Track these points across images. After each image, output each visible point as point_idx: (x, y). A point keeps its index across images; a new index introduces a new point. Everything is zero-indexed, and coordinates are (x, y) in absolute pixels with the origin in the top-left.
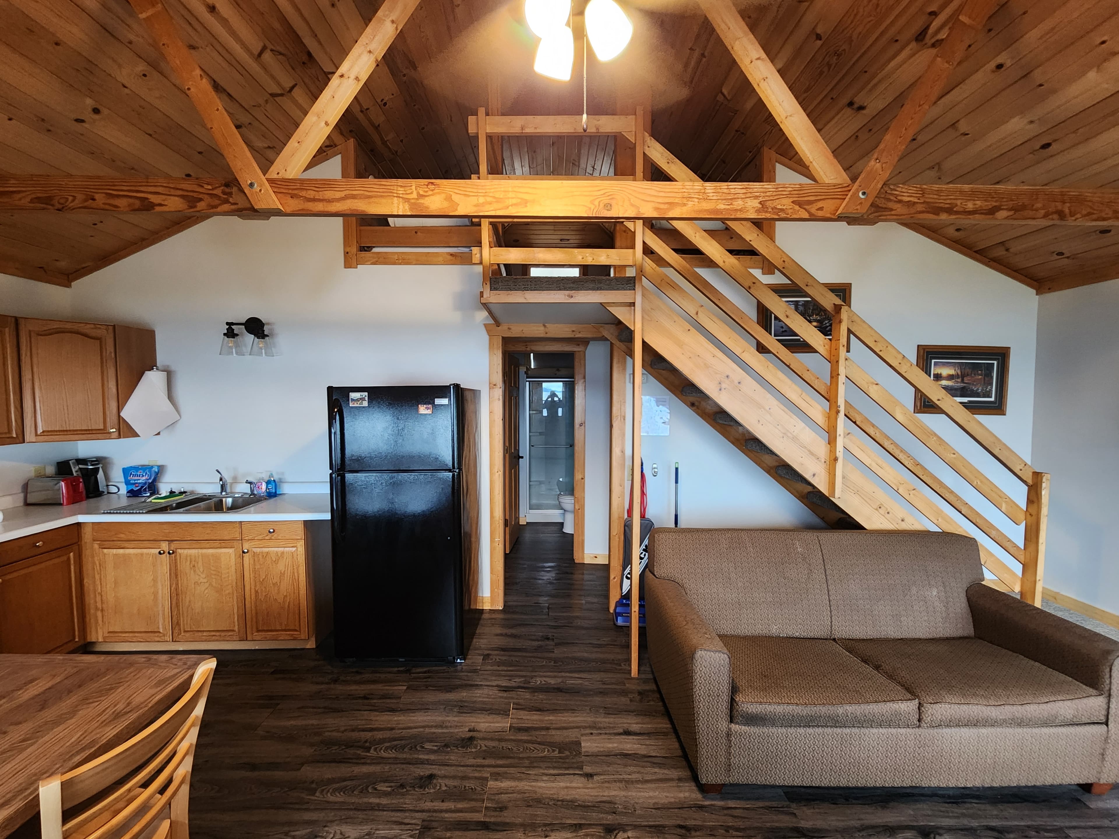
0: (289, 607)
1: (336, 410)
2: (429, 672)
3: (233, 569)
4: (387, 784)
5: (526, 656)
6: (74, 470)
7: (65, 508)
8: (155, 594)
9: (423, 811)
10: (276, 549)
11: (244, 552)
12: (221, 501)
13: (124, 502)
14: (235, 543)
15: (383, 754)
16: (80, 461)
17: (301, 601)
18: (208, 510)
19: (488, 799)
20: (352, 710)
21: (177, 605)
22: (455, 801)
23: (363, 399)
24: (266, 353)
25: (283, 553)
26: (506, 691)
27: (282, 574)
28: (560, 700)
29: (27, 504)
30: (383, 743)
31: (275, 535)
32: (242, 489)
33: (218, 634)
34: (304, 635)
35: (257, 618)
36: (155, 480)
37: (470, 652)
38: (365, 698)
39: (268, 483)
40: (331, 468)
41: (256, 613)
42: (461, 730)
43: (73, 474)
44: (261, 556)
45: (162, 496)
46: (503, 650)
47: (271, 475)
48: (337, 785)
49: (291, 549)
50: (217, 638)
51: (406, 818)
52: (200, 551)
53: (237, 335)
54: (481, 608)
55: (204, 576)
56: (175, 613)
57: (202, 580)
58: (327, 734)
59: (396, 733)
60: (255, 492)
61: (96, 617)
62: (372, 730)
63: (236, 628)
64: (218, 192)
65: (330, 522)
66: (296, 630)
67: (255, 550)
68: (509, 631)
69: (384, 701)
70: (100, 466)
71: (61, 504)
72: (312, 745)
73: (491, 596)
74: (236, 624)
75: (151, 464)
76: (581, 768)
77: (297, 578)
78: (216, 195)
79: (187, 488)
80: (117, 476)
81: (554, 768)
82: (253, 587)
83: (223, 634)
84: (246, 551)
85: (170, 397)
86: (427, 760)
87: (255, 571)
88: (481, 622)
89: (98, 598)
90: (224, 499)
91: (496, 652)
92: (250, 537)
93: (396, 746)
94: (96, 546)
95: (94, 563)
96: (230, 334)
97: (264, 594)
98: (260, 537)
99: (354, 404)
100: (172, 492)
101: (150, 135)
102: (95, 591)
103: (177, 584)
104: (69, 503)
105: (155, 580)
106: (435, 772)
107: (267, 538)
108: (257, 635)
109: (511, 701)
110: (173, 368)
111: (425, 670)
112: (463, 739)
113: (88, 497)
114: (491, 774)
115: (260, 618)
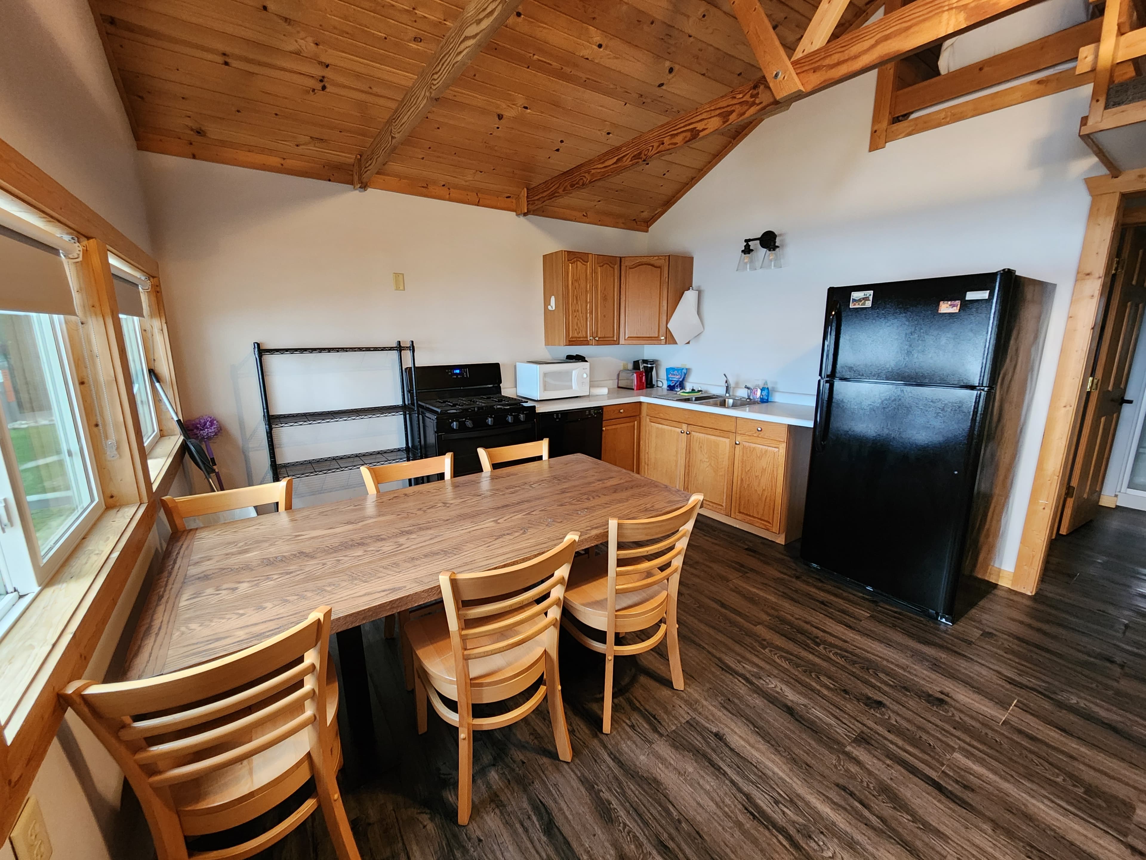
0: (766, 500)
1: (833, 313)
2: (900, 614)
3: (727, 455)
4: (830, 681)
5: (1059, 664)
6: (641, 367)
7: (635, 392)
8: (677, 462)
9: (864, 725)
10: (761, 446)
11: (736, 444)
12: (725, 401)
13: (665, 392)
14: (732, 436)
15: (831, 655)
16: (645, 361)
17: (777, 499)
18: (715, 405)
19: (948, 766)
20: (808, 607)
21: (688, 473)
22: (904, 740)
23: (866, 299)
24: (774, 266)
25: (766, 451)
26: (1010, 683)
27: (764, 470)
28: (1111, 740)
29: (619, 387)
30: (833, 647)
31: (762, 433)
32: (742, 393)
33: (710, 504)
34: (776, 529)
35: (740, 502)
36: (683, 379)
37: (963, 619)
38: (822, 603)
39: (762, 390)
40: (820, 375)
41: (740, 498)
42: (930, 686)
43: (639, 369)
44: (748, 450)
45: (687, 391)
46: (1018, 638)
47: (766, 383)
48: (784, 654)
49: (774, 449)
50: (710, 507)
51: (845, 718)
52: (706, 436)
53: (752, 250)
54: (994, 581)
55: (706, 456)
56: (686, 480)
57: (706, 460)
58: (782, 613)
59: (851, 648)
60: (751, 398)
61: (645, 468)
62: (824, 631)
63: (724, 505)
64: (747, 98)
65: (812, 430)
66: (769, 522)
67: (744, 443)
68: (1039, 625)
69: (842, 615)
70: (654, 365)
71: (633, 389)
72: (768, 614)
73: (1015, 573)
74: (725, 501)
75: (683, 367)
76: (1126, 836)
77: (775, 476)
78: (746, 102)
79: (703, 388)
80: (663, 374)
81: (1068, 802)
82: (739, 474)
83: (715, 506)
84: (738, 443)
85: (699, 313)
86: (879, 687)
87: (742, 462)
88: (990, 596)
89: (647, 455)
90: (727, 400)
91: (1005, 637)
92: (742, 432)
93: (847, 657)
94: (648, 420)
95: (646, 431)
96: (747, 250)
97: (747, 483)
98: (749, 433)
99: (855, 305)
100: (693, 390)
101: (704, 75)
102: (645, 451)
103: (690, 458)
104: (637, 390)
105: (677, 452)
106: (885, 702)
107: (755, 435)
108: (740, 516)
109: (1016, 697)
110: (702, 288)
111: (896, 610)
112: (930, 696)
113: (647, 387)
114: (960, 747)
115: (742, 503)
